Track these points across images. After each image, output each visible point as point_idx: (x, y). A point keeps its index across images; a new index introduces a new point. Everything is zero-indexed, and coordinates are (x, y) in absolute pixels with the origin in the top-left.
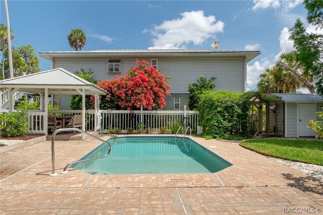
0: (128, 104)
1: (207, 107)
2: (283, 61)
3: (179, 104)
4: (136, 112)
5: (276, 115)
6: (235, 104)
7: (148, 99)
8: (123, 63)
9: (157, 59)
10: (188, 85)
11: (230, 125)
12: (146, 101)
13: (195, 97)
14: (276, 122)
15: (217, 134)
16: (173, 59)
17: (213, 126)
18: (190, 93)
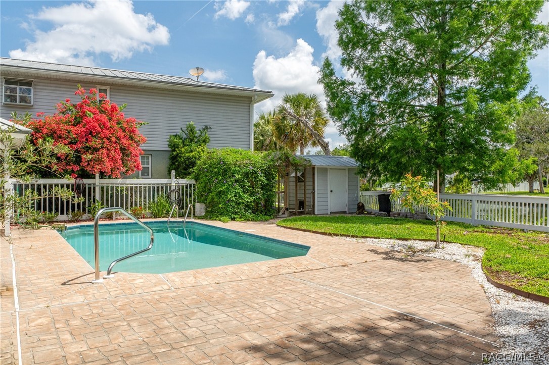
0: (72, 168)
1: (218, 174)
2: (288, 106)
3: (149, 167)
4: (87, 181)
5: (305, 184)
6: (257, 169)
7: (113, 159)
8: (38, 89)
9: (107, 88)
10: (168, 137)
11: (252, 200)
12: (111, 163)
13: (180, 157)
14: (305, 194)
15: (236, 213)
16: (137, 89)
17: (229, 202)
18: (170, 149)
